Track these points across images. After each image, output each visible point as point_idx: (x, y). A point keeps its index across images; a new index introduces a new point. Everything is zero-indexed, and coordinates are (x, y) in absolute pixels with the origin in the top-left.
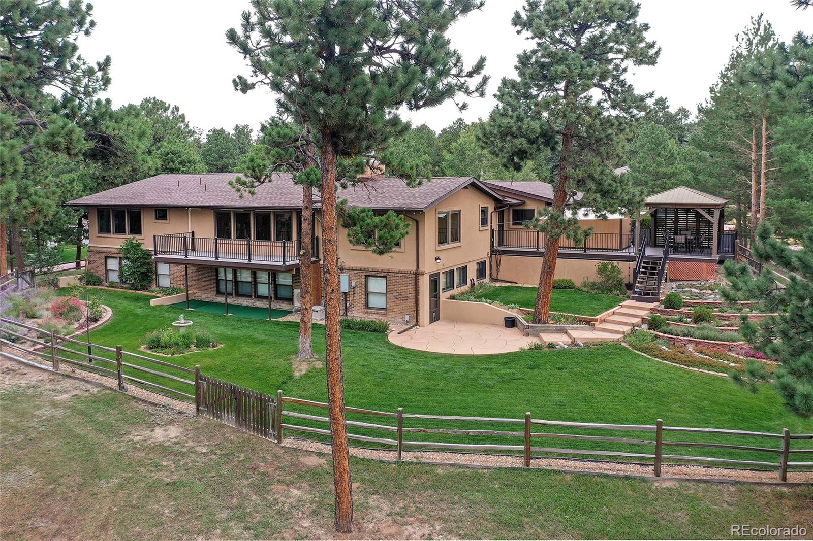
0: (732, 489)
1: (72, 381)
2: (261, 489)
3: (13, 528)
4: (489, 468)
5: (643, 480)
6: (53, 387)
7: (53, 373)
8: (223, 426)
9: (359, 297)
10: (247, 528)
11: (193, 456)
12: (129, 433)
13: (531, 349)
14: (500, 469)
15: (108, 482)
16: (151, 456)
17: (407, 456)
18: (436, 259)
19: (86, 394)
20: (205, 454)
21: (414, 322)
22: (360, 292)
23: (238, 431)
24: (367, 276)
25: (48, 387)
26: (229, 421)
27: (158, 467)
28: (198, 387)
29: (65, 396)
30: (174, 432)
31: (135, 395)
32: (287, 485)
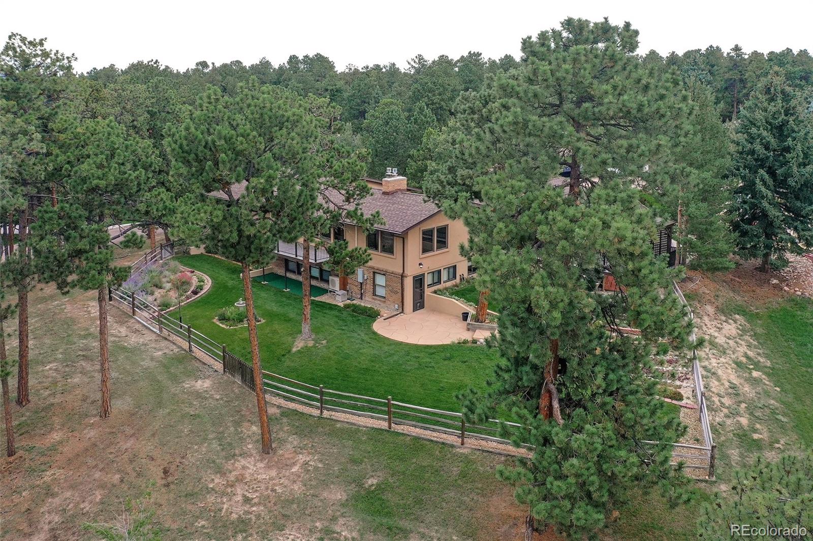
0: (503, 458)
1: (167, 342)
2: (237, 424)
3: (114, 430)
4: (367, 427)
5: (452, 446)
6: (155, 346)
7: (159, 335)
8: (234, 382)
9: (369, 287)
10: (220, 445)
11: (211, 400)
12: (183, 382)
13: (459, 343)
14: (373, 428)
15: (163, 410)
16: (190, 398)
17: (326, 414)
18: (420, 264)
19: (171, 353)
20: (217, 400)
21: (401, 310)
22: (370, 282)
23: (241, 387)
24: (374, 273)
25: (153, 345)
26: (238, 380)
27: (191, 405)
28: (224, 357)
29: (160, 353)
30: (207, 384)
31: (197, 356)
32: (252, 424)
